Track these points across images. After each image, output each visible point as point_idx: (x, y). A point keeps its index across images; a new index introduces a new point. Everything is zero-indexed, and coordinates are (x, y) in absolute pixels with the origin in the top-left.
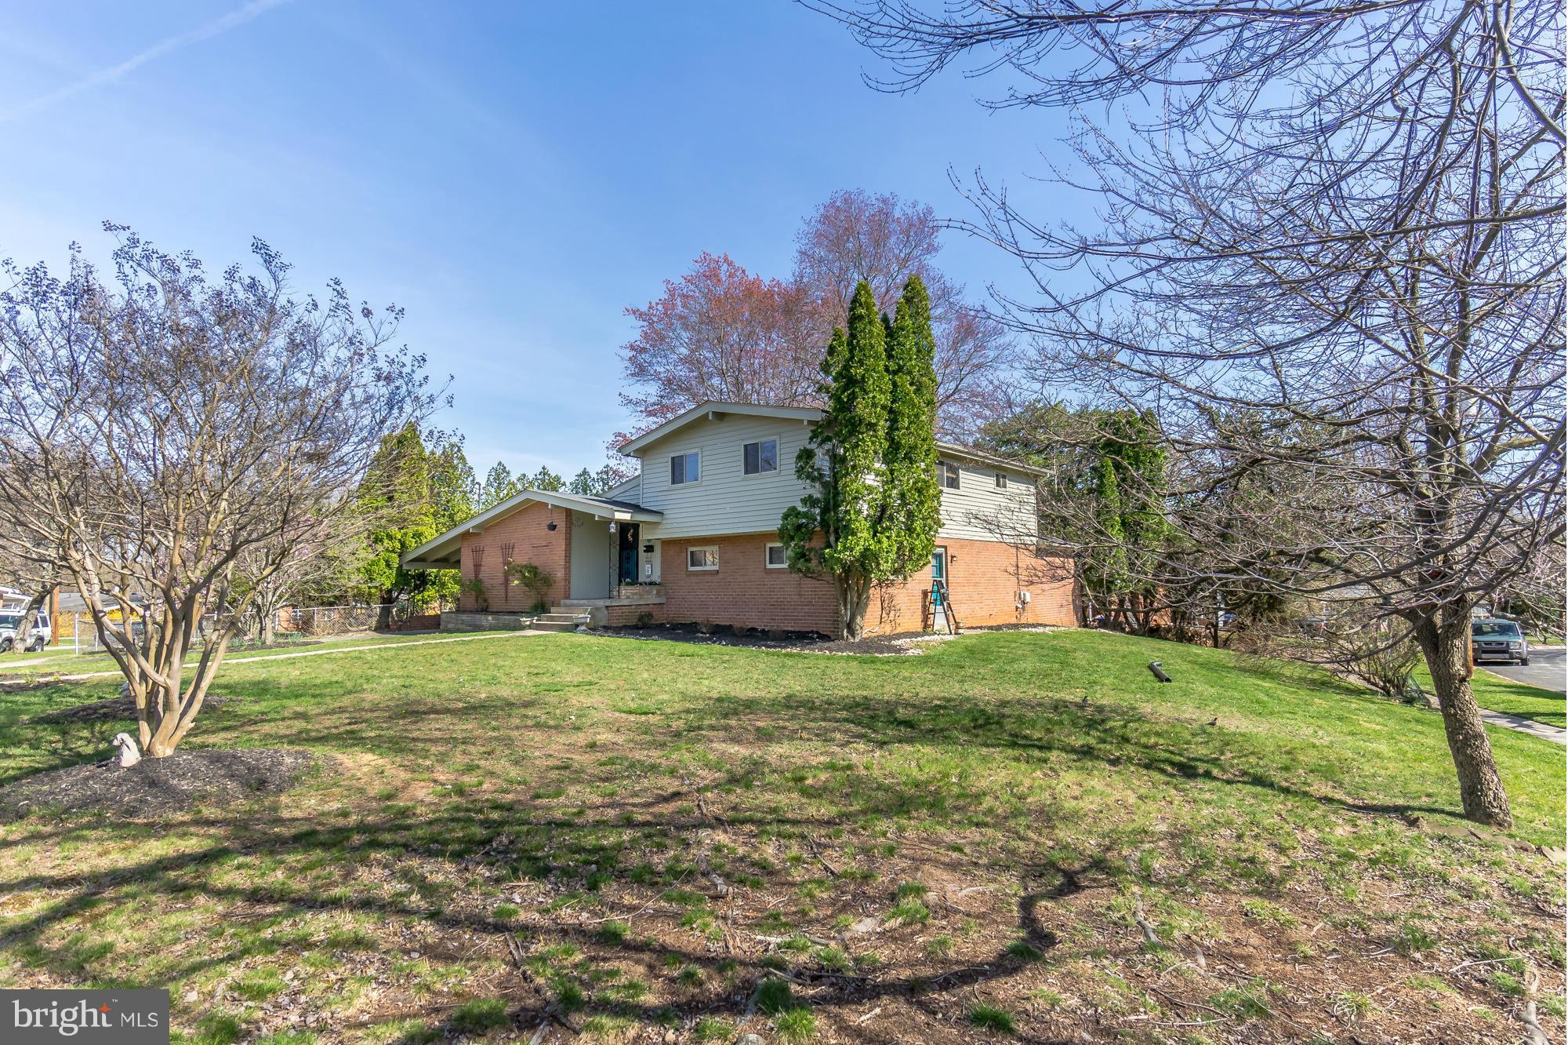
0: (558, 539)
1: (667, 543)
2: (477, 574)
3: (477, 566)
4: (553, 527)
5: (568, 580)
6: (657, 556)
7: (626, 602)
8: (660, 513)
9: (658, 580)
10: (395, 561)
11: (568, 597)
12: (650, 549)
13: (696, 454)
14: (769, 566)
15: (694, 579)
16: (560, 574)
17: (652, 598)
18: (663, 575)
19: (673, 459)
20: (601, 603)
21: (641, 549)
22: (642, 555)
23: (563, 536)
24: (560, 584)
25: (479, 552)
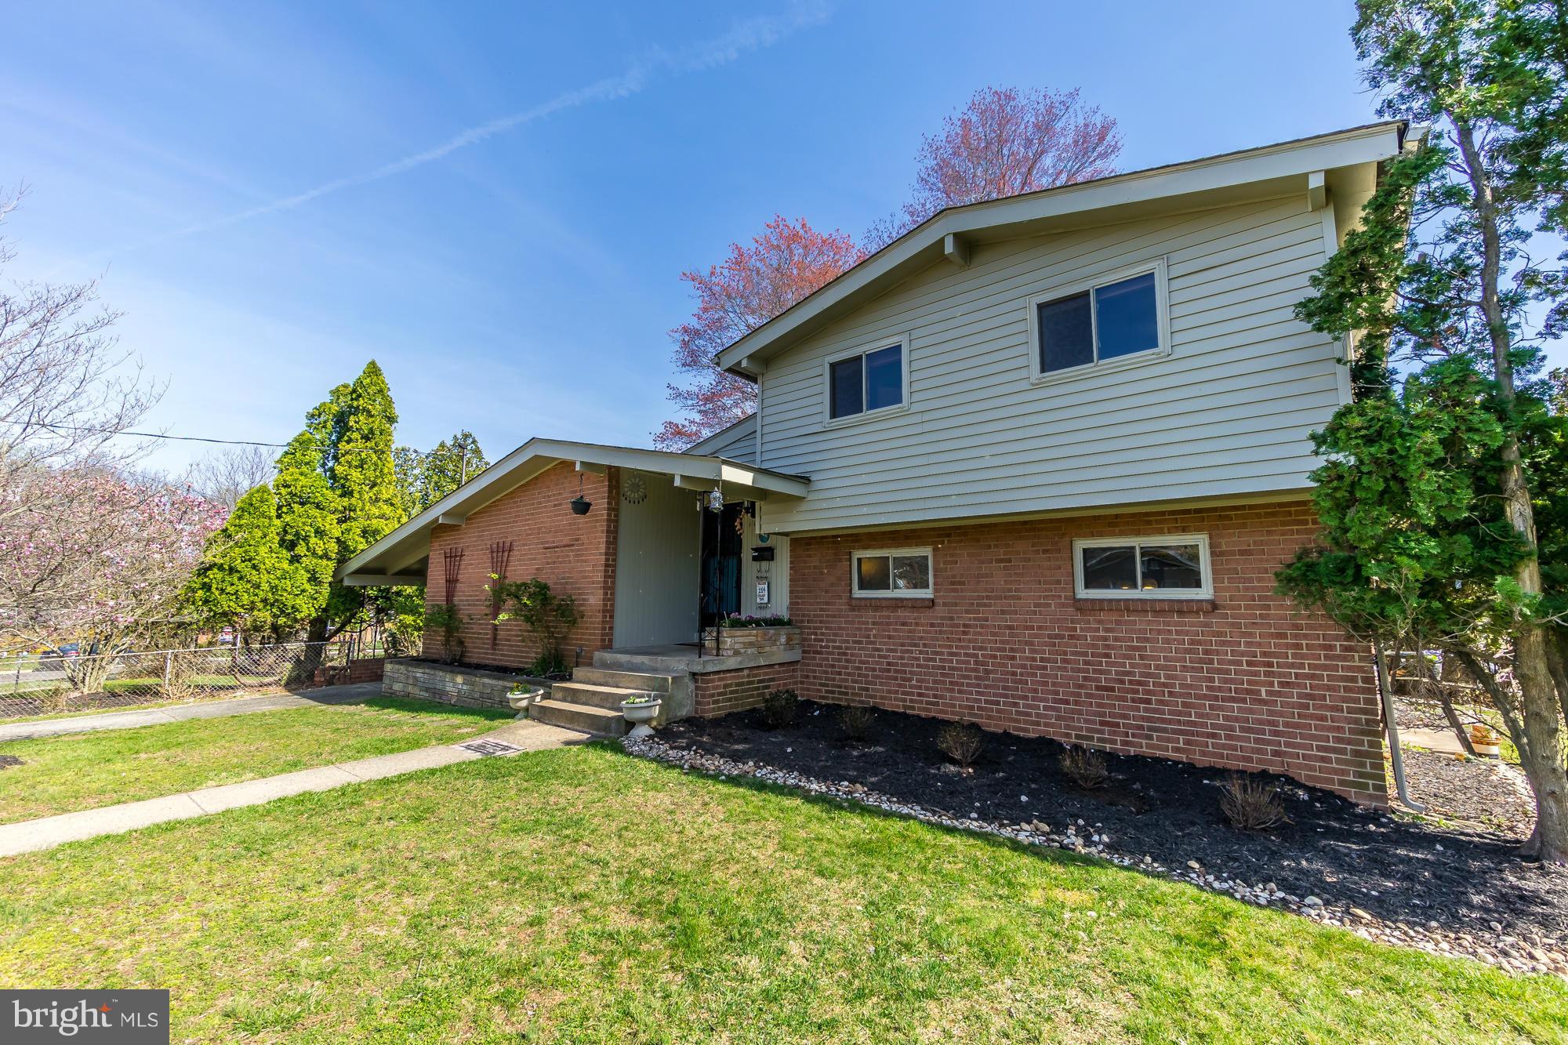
0: (593, 532)
1: (803, 543)
2: (450, 595)
3: (451, 582)
4: (582, 507)
5: (609, 612)
6: (781, 569)
7: (732, 663)
8: (804, 480)
9: (784, 613)
10: (327, 570)
11: (607, 645)
12: (765, 554)
13: (897, 349)
14: (1083, 593)
15: (870, 616)
16: (594, 600)
17: (779, 651)
18: (793, 605)
19: (833, 366)
20: (681, 664)
21: (747, 554)
22: (750, 568)
23: (602, 526)
24: (593, 623)
25: (453, 558)
